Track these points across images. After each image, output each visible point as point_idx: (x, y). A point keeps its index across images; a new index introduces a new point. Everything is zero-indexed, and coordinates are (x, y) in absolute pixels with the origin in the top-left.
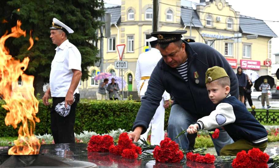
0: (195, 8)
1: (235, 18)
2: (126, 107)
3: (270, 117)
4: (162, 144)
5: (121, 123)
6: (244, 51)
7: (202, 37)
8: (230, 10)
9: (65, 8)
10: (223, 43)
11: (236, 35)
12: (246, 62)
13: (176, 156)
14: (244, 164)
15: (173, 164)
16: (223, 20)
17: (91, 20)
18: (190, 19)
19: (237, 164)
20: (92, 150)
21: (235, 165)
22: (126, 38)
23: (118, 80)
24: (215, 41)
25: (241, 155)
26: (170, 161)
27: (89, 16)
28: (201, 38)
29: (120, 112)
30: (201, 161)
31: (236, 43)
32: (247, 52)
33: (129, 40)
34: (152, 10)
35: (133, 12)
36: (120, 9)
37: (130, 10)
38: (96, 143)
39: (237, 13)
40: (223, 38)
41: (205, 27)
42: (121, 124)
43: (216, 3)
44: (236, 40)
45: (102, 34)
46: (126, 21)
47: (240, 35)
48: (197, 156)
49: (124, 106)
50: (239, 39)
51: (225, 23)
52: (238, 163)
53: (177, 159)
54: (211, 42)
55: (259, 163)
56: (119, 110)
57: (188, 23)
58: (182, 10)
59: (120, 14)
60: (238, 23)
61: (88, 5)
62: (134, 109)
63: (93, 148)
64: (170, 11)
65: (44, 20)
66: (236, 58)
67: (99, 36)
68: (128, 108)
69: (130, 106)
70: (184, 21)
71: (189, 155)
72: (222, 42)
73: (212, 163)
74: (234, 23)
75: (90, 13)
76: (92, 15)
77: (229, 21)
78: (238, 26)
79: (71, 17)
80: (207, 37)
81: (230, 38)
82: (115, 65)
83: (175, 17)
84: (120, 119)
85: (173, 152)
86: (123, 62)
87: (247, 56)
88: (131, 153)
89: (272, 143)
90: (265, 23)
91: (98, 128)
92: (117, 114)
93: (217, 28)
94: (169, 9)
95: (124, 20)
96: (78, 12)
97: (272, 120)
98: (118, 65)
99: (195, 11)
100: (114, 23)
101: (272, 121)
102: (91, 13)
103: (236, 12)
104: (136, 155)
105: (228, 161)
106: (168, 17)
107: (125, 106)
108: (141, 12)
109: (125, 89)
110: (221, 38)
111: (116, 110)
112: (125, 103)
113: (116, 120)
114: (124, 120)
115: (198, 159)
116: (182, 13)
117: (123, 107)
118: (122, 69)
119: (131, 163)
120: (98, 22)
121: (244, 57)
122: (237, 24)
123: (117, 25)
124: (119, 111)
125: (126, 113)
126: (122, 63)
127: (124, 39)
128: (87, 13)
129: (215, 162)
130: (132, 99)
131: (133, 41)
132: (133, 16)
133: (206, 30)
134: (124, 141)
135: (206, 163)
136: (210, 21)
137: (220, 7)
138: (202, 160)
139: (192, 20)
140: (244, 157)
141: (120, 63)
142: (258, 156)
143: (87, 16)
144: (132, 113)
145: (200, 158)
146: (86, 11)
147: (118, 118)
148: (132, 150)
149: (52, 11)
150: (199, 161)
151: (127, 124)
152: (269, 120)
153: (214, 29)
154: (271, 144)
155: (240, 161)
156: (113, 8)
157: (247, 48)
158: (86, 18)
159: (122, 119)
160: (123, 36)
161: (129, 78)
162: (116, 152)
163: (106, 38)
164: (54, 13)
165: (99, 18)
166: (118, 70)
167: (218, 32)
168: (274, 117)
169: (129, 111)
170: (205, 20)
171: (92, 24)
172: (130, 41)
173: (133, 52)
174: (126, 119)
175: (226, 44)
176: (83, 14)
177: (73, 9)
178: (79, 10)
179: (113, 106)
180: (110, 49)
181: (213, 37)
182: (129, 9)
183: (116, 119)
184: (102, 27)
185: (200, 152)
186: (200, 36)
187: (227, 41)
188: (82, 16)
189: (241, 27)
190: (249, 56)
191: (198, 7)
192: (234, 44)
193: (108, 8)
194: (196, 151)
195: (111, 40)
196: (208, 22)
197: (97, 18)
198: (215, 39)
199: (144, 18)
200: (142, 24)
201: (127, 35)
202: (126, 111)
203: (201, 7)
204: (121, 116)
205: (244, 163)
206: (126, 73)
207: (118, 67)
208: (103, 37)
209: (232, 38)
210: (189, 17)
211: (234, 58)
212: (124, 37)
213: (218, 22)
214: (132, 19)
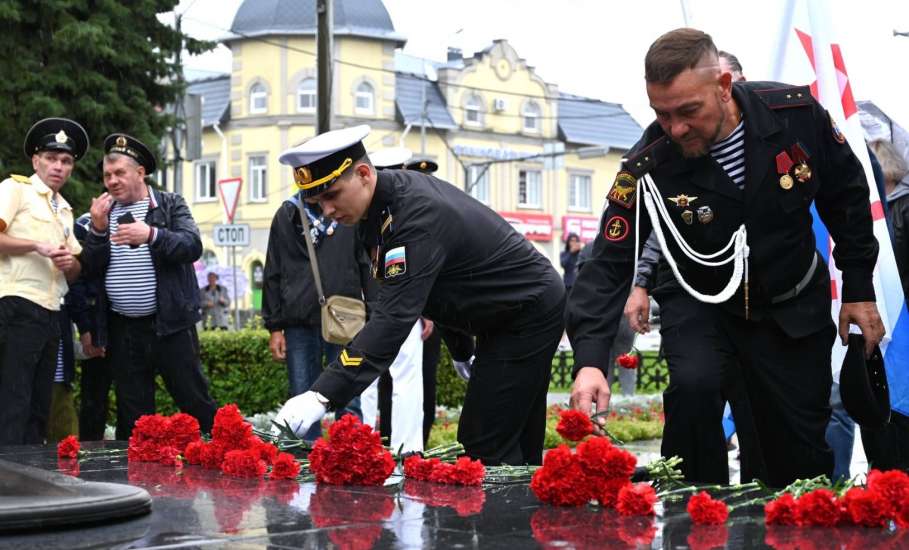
0: (433, 77)
1: (546, 98)
2: (243, 348)
3: (646, 372)
4: (334, 432)
5: (230, 394)
6: (573, 193)
7: (456, 156)
8: (532, 80)
9: (76, 79)
10: (512, 171)
11: (549, 148)
12: (578, 222)
13: (374, 465)
14: (566, 482)
15: (365, 489)
16: (513, 105)
17: (147, 111)
18: (421, 108)
19: (544, 483)
20: (141, 457)
21: (541, 485)
22: (244, 162)
23: (224, 276)
24: (492, 167)
25: (555, 458)
26: (358, 480)
27: (140, 100)
28: (453, 159)
29: (227, 363)
30: (445, 480)
31: (548, 170)
32: (581, 193)
33: (253, 168)
34: (314, 84)
35: (262, 90)
36: (229, 84)
37: (256, 86)
38: (150, 437)
39: (552, 88)
40: (514, 158)
41: (462, 129)
42: (232, 396)
43: (491, 62)
44: (549, 161)
45: (177, 151)
46: (244, 114)
47: (560, 147)
48: (435, 466)
49: (237, 346)
50: (558, 159)
51: (517, 114)
52: (548, 481)
53: (378, 474)
54: (481, 169)
55: (608, 478)
56: (223, 357)
57: (415, 117)
58: (398, 83)
59: (228, 96)
60: (555, 114)
61: (138, 70)
62: (267, 354)
63: (142, 452)
64: (367, 85)
65: (16, 117)
66: (551, 213)
67: (171, 156)
68: (251, 352)
69: (254, 344)
70: (404, 113)
71: (410, 464)
72: (510, 167)
73: (476, 485)
74: (543, 115)
75: (142, 92)
76: (148, 99)
77: (527, 110)
78: (554, 122)
79: (95, 104)
80: (469, 156)
81: (533, 157)
82: (213, 237)
83: (380, 103)
84: (229, 383)
85: (365, 456)
86: (237, 228)
87: (581, 205)
88: (248, 461)
89: (652, 442)
90: (628, 114)
91: (168, 408)
92: (219, 369)
93: (496, 130)
94: (361, 81)
95: (239, 114)
96: (110, 89)
97: (652, 379)
98: (224, 235)
99: (435, 84)
100: (211, 123)
101: (654, 384)
102: (147, 91)
103: (547, 85)
104: (262, 468)
105: (521, 477)
106: (361, 102)
107: (240, 347)
108: (287, 91)
109: (244, 305)
110: (509, 158)
111: (217, 357)
112: (241, 336)
113: (217, 387)
114: (238, 385)
115: (435, 475)
116: (399, 89)
117: (236, 349)
118: (234, 247)
119: (247, 487)
120: (167, 117)
121: (572, 208)
122: (551, 118)
123: (220, 126)
124: (226, 359)
125: (244, 365)
126: (234, 230)
127: (240, 167)
128: (137, 93)
129: (484, 482)
130: (259, 327)
131: (264, 172)
132: (263, 103)
133: (465, 136)
134: (227, 428)
135: (458, 484)
136: (475, 112)
137: (504, 73)
138: (447, 477)
139: (425, 109)
140: (563, 462)
141: (228, 230)
142: (604, 460)
143: (136, 100)
144: (260, 365)
145: (442, 470)
146: (134, 88)
147: (223, 379)
148: (251, 451)
149: (38, 90)
150: (440, 480)
151: (247, 397)
152: (645, 379)
153: (488, 133)
154: (650, 444)
155: (555, 473)
156: (209, 80)
157: (581, 183)
158: (133, 106)
159: (232, 381)
160: (236, 157)
161: (256, 274)
162: (207, 461)
163: (190, 161)
164: (45, 94)
165: (168, 106)
166: (225, 249)
167: (500, 140)
168: (658, 372)
169: (253, 359)
170: (461, 108)
171: (151, 125)
172: (256, 172)
173: (264, 200)
174: (245, 381)
175: (523, 174)
176: (126, 98)
177: (98, 83)
178: (113, 84)
179: (208, 346)
180: (203, 194)
181: (484, 154)
182: (253, 83)
183: (216, 383)
184: (178, 133)
185: (445, 456)
186: (450, 153)
187: (524, 166)
188: (122, 102)
189: (562, 125)
190: (586, 206)
191: (443, 74)
192: (544, 173)
193: (196, 82)
194: (432, 453)
195: (203, 168)
196: (472, 115)
197: (163, 106)
198: (490, 160)
199: (294, 107)
200: (289, 123)
201: (248, 154)
202: (245, 359)
203: (450, 73)
204: (231, 374)
205: (565, 479)
206: (246, 259)
207: (221, 240)
208: (182, 159)
209: (538, 156)
210: (416, 101)
211: (545, 213)
212: (239, 159)
213: (497, 113)
214: (262, 111)
